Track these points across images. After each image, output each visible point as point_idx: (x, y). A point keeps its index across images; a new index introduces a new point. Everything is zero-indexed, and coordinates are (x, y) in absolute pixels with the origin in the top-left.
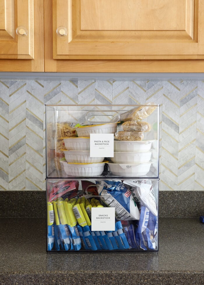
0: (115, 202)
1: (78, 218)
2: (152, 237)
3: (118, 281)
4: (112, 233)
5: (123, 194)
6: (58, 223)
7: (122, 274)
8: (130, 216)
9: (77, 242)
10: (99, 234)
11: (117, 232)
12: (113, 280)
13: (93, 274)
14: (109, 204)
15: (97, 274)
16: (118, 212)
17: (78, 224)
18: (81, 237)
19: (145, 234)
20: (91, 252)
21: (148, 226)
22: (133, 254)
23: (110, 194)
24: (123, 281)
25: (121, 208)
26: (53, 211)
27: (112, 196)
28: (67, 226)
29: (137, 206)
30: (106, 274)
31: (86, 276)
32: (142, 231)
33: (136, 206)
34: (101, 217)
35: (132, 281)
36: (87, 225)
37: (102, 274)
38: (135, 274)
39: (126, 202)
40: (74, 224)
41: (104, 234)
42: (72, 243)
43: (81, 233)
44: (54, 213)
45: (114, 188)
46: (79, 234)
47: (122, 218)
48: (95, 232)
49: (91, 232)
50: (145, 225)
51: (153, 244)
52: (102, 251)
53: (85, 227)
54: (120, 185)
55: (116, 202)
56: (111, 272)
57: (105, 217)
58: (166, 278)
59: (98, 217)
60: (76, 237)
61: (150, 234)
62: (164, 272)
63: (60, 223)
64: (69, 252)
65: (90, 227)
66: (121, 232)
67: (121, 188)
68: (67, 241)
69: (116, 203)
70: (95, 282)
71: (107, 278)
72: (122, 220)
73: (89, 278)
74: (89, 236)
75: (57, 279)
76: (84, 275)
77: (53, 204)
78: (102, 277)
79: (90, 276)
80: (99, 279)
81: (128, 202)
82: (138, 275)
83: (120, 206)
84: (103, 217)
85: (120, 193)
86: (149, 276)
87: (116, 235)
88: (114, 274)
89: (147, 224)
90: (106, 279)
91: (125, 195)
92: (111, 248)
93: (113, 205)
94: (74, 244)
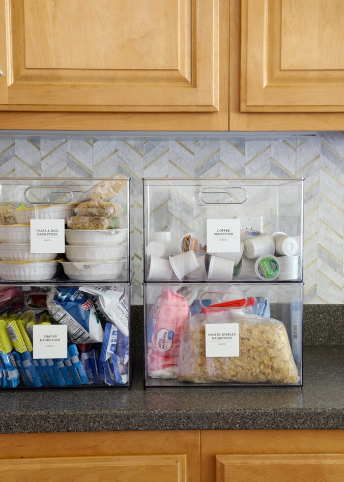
0: (68, 317)
1: (14, 341)
2: (122, 367)
3: (58, 425)
4: (63, 361)
5: (79, 305)
7: (63, 416)
8: (89, 337)
9: (14, 375)
10: (44, 364)
11: (71, 360)
12: (51, 424)
13: (22, 416)
14: (59, 321)
15: (28, 416)
16: (72, 332)
17: (14, 350)
18: (18, 368)
19: (111, 363)
20: (33, 389)
21: (116, 351)
22: (92, 392)
23: (61, 305)
24: (65, 425)
25: (77, 325)
27: (62, 309)
29: (100, 323)
30: (41, 415)
31: (12, 418)
32: (107, 358)
33: (98, 322)
34: (47, 338)
35: (77, 424)
36: (27, 350)
37: (36, 416)
38: (82, 415)
39: (84, 317)
40: (9, 350)
41: (51, 363)
42: (4, 378)
43: (18, 362)
45: (65, 297)
46: (16, 363)
47: (78, 340)
48: (39, 361)
49: (32, 360)
50: (111, 350)
51: (122, 377)
52: (50, 387)
53: (24, 353)
54: (77, 294)
55: (69, 317)
56: (48, 412)
57: (54, 338)
58: (125, 420)
59: (43, 338)
60: (12, 368)
61: (118, 362)
62: (122, 412)
64: (2, 389)
65: (32, 353)
66: (76, 359)
67: (77, 297)
69: (70, 318)
70: (25, 427)
71: (42, 421)
72: (80, 342)
73: (16, 422)
74: (30, 366)
76: (9, 417)
78: (35, 419)
79: (18, 419)
80: (31, 423)
81: (87, 317)
82: (86, 416)
83: (75, 323)
84: (50, 338)
85: (75, 304)
86: (102, 417)
87: (70, 364)
88: (51, 415)
89: (114, 348)
90: (41, 422)
91: (83, 307)
93: (65, 322)
94: (8, 379)
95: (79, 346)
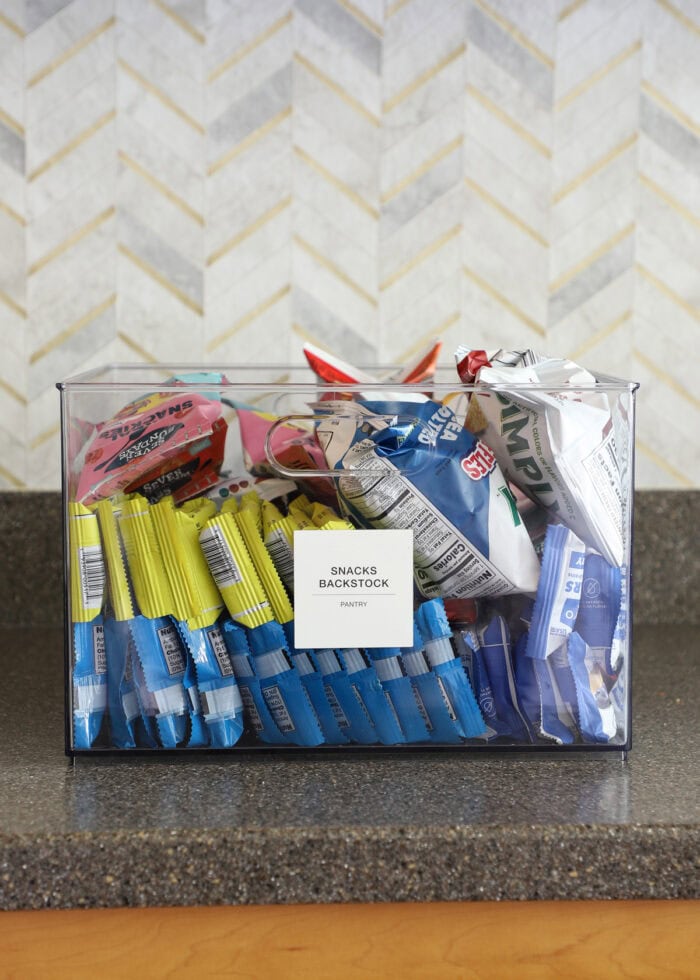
0: (415, 500)
1: (228, 586)
2: (598, 681)
3: (435, 877)
4: (399, 658)
5: (454, 462)
6: (124, 611)
7: (454, 843)
8: (487, 574)
9: (224, 704)
10: (331, 666)
11: (424, 653)
12: (412, 871)
13: (310, 842)
14: (385, 514)
15: (331, 842)
16: (428, 553)
17: (224, 615)
18: (239, 681)
19: (562, 664)
20: (294, 752)
21: (579, 625)
23: (389, 458)
24: (462, 875)
25: (445, 530)
26: (97, 548)
27: (398, 472)
28: (170, 623)
29: (522, 525)
30: (377, 842)
31: (274, 852)
32: (550, 649)
33: (517, 523)
34: (342, 577)
35: (505, 875)
36: (271, 618)
37: (357, 843)
38: (521, 843)
39: (470, 503)
40: (209, 617)
41: (356, 665)
42: (195, 713)
43: (243, 657)
44: (105, 560)
45: (407, 430)
46: (232, 663)
47: (447, 584)
48: (313, 654)
49: (291, 653)
50: (563, 620)
51: (602, 712)
52: (346, 750)
53: (260, 629)
54: (436, 422)
55: (419, 501)
56: (402, 832)
57: (365, 577)
58: (674, 861)
59: (328, 577)
60: (218, 682)
61: (588, 663)
62: (663, 831)
63: (137, 611)
64: (184, 754)
65: (289, 629)
66: (443, 652)
67: (441, 433)
68: (168, 701)
69: (421, 506)
70: (321, 881)
71: (381, 863)
72: (449, 593)
73: (289, 865)
74: (283, 675)
75: (128, 870)
76: (265, 848)
77: (95, 512)
78: (354, 854)
79: (298, 854)
80: (340, 867)
81: (482, 502)
82: (537, 844)
83: (439, 524)
84: (355, 577)
85: (437, 456)
86: (592, 850)
87: (419, 666)
88: (413, 842)
89: (572, 615)
90: (375, 867)
91: (466, 470)
92: (395, 737)
93: (404, 518)
94: (207, 717)
95: (449, 604)
